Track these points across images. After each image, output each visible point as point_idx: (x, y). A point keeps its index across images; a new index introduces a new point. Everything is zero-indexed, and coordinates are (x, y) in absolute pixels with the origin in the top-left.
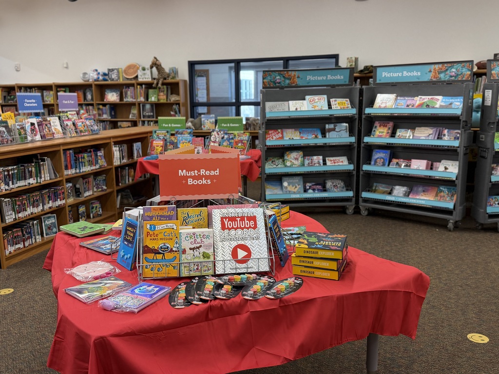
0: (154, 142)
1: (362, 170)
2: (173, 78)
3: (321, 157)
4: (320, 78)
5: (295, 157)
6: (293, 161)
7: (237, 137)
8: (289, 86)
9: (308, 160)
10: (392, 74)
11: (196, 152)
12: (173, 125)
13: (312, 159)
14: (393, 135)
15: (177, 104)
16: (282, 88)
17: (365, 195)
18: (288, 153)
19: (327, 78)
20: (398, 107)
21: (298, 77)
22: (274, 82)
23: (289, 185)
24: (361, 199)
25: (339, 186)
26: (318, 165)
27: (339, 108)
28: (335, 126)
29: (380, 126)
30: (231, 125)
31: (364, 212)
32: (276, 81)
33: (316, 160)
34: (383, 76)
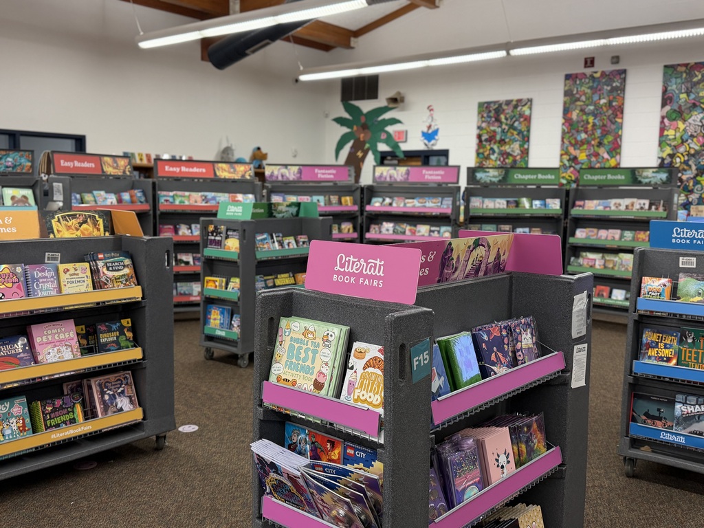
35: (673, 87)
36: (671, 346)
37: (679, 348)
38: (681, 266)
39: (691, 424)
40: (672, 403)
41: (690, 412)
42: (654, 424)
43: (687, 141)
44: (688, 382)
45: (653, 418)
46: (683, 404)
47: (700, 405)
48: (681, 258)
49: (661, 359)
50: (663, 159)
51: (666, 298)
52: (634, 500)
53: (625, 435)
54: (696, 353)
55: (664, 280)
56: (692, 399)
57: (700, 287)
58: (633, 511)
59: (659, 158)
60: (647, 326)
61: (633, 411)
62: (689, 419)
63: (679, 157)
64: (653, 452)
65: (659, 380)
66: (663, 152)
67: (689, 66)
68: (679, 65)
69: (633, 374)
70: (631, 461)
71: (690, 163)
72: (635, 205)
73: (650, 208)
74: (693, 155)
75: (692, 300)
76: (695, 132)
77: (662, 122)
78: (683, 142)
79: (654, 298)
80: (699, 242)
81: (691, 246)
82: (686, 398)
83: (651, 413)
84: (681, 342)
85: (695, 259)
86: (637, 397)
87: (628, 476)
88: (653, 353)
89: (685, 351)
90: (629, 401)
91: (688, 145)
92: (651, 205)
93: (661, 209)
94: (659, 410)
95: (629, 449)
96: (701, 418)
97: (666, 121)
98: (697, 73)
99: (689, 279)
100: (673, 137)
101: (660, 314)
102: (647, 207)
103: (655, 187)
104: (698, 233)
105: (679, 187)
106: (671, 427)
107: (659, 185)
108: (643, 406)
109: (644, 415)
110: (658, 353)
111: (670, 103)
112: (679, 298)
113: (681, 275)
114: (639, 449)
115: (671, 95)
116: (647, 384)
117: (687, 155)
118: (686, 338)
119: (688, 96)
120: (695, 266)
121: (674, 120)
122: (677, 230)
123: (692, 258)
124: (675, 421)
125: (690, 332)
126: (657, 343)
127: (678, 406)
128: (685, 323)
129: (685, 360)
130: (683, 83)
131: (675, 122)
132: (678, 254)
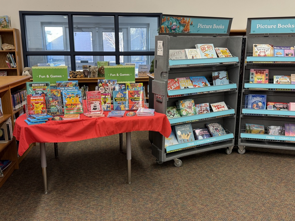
0: (32, 98)
1: (242, 114)
2: (7, 26)
3: (208, 104)
4: (208, 27)
5: (189, 105)
6: (188, 110)
7: (130, 87)
8: (183, 34)
9: (198, 107)
10: (266, 26)
11: (92, 108)
12: (52, 76)
13: (201, 107)
14: (271, 81)
15: (11, 53)
16: (175, 35)
17: (243, 135)
18: (182, 102)
19: (213, 27)
20: (277, 55)
21: (191, 24)
22: (170, 28)
23: (182, 134)
24: (239, 140)
25: (219, 129)
26: (206, 111)
27: (224, 57)
28: (219, 74)
29: (257, 73)
30: (121, 75)
31: (242, 151)
32: (172, 27)
33: (204, 106)
34: (258, 28)
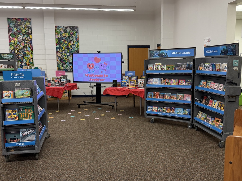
35: (11, 26)
36: (16, 113)
37: (19, 114)
38: (15, 86)
39: (26, 138)
40: (19, 133)
41: (25, 134)
42: (14, 141)
43: (19, 44)
44: (23, 124)
45: (13, 139)
46: (22, 132)
47: (28, 131)
48: (15, 83)
49: (13, 119)
50: (11, 51)
51: (12, 97)
52: (9, 169)
53: (4, 148)
54: (24, 114)
55: (10, 92)
56: (25, 130)
57: (22, 92)
58: (9, 173)
59: (10, 50)
60: (7, 108)
61: (6, 139)
62: (25, 137)
63: (17, 50)
64: (14, 151)
65: (13, 126)
66: (11, 48)
67: (16, 19)
68: (12, 18)
69: (4, 126)
70: (8, 156)
71: (21, 52)
72: (2, 67)
73: (8, 67)
74: (21, 49)
75: (20, 97)
76: (21, 41)
77: (9, 38)
78: (17, 45)
79: (8, 98)
80: (20, 77)
81: (18, 79)
82: (23, 130)
83: (12, 138)
84: (19, 111)
85: (20, 83)
86: (7, 133)
87: (7, 162)
88: (10, 117)
89: (21, 114)
90: (4, 136)
91: (19, 46)
92: (8, 66)
93: (12, 67)
94: (15, 136)
95: (6, 152)
96: (28, 135)
97: (10, 37)
98: (19, 22)
99: (19, 90)
100: (14, 43)
101: (10, 103)
102: (7, 67)
103: (9, 60)
104: (19, 74)
105: (18, 60)
106: (19, 141)
107: (10, 59)
108: (9, 136)
109: (10, 139)
110: (12, 117)
111: (11, 31)
112: (16, 97)
113: (16, 89)
114: (10, 151)
115: (11, 28)
116: (10, 128)
117: (19, 49)
118: (20, 110)
119: (17, 29)
120: (20, 86)
121: (13, 37)
122: (12, 74)
123: (19, 83)
124: (20, 139)
125: (21, 108)
126: (11, 113)
127: (21, 133)
128: (19, 105)
129: (21, 117)
130: (15, 25)
131: (14, 38)
132: (14, 82)
